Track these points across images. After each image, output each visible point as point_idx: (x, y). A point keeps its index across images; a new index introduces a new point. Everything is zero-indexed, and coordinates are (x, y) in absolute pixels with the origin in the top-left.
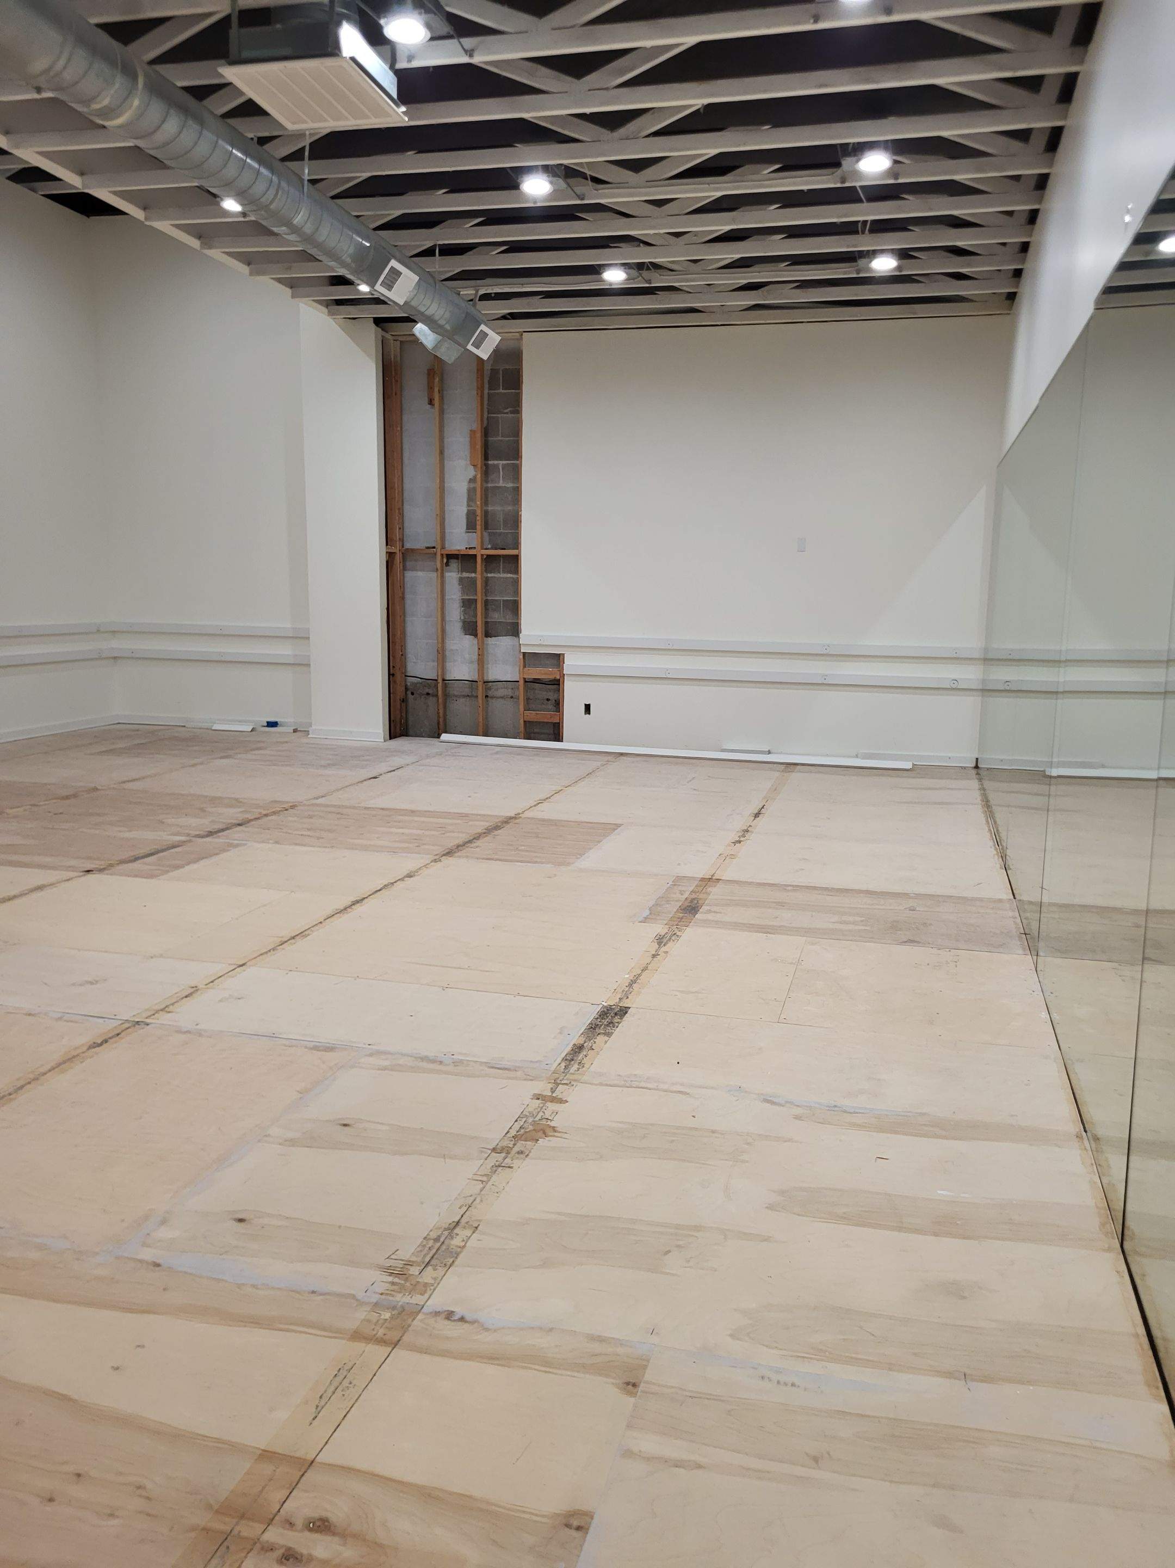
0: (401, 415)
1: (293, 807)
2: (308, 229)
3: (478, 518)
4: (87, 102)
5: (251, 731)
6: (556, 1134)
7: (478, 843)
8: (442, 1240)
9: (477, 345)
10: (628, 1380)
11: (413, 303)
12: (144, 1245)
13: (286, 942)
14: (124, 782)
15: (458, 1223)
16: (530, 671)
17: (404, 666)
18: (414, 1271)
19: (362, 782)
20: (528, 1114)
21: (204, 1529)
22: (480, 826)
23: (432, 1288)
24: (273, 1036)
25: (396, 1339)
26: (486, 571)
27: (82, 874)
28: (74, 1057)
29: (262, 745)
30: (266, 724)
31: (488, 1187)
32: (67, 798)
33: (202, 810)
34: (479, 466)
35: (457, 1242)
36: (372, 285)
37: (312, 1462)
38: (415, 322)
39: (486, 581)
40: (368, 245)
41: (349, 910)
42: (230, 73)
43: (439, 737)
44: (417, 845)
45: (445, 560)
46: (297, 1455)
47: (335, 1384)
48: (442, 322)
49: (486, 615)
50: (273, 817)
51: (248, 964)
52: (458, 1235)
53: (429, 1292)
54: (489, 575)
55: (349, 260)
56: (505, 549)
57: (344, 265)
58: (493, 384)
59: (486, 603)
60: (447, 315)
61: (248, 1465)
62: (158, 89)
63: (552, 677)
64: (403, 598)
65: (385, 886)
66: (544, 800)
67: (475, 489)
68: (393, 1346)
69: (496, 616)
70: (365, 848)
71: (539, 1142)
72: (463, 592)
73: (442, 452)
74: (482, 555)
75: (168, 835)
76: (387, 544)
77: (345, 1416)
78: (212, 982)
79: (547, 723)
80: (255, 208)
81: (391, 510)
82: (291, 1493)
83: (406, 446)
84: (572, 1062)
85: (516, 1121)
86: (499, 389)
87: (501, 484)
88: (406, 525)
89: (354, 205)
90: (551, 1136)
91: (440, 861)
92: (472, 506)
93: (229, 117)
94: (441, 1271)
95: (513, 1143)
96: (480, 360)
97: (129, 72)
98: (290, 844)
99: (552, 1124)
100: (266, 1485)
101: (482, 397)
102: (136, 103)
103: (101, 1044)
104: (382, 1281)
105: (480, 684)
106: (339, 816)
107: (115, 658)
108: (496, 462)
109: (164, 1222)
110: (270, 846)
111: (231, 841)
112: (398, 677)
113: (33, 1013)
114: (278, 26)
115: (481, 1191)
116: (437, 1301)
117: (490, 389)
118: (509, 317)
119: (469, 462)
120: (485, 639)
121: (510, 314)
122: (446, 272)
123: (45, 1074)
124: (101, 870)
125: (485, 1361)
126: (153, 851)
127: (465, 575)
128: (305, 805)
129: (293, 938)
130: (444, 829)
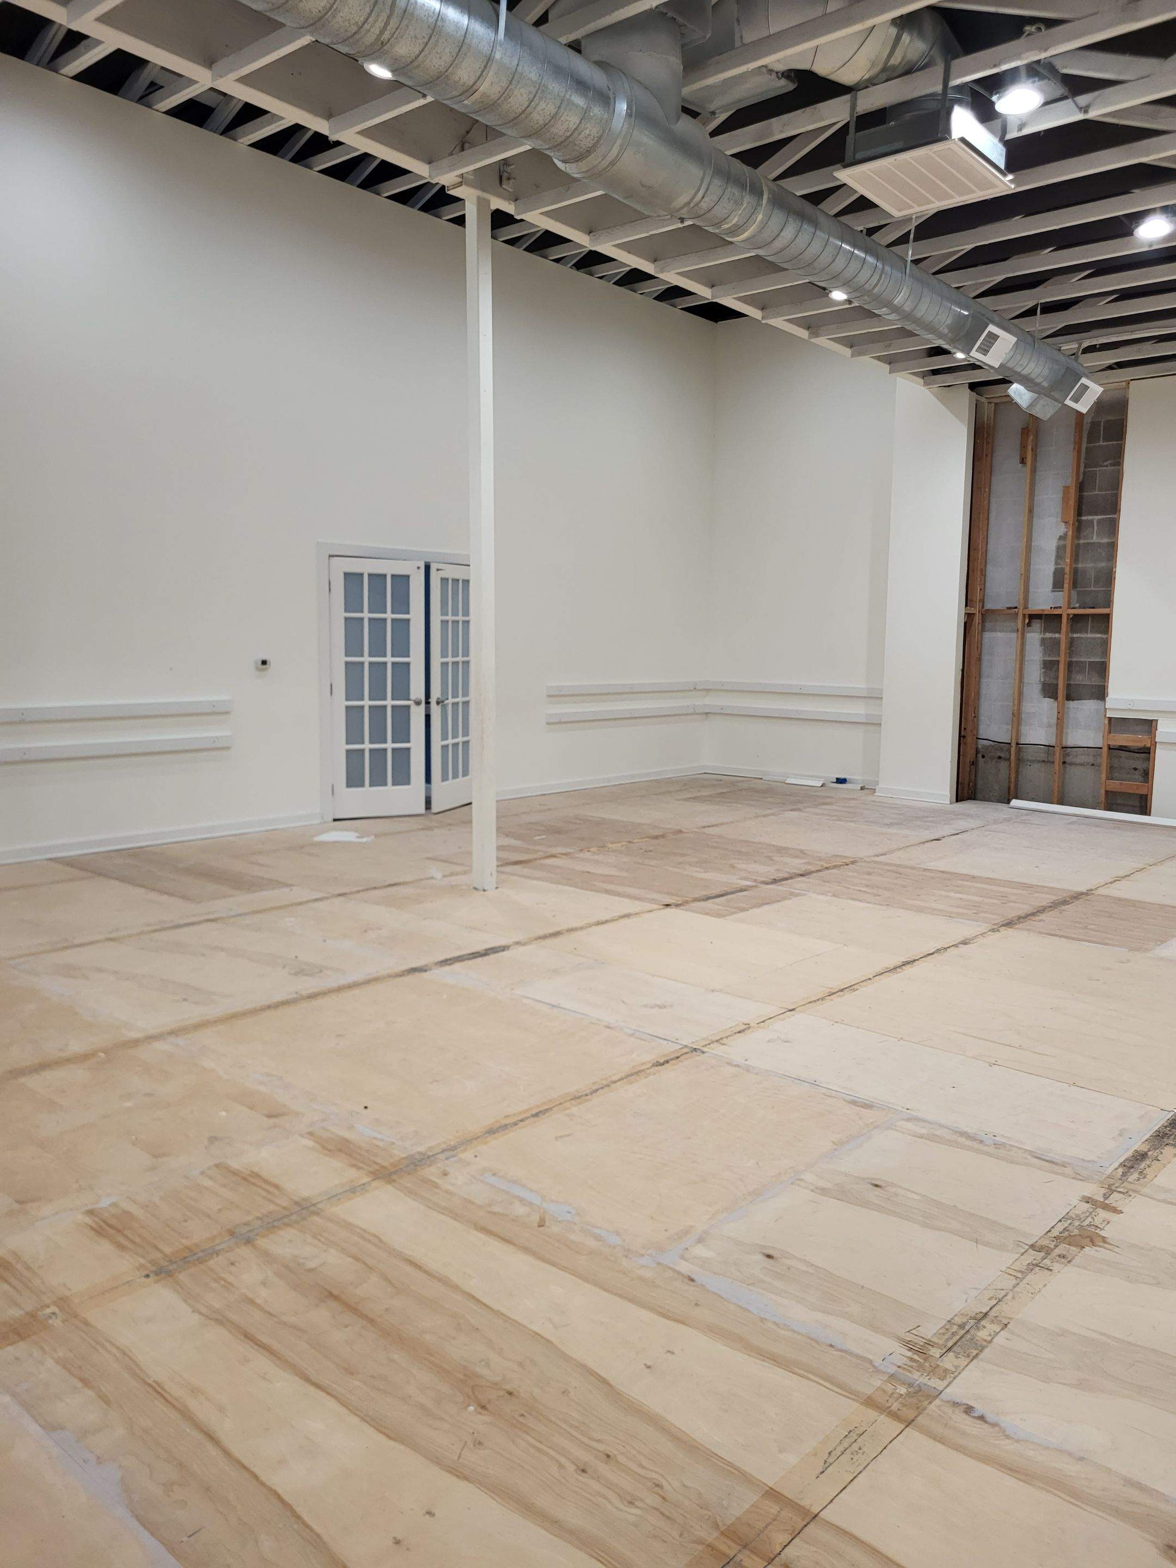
0: (991, 475)
1: (853, 862)
2: (907, 307)
3: (1067, 576)
4: (718, 224)
5: (822, 786)
6: (1106, 1245)
7: (1042, 917)
8: (967, 1328)
9: (1076, 399)
10: (1171, 1543)
11: (1010, 365)
12: (682, 1257)
13: (834, 993)
14: (704, 827)
15: (986, 1314)
16: (1116, 738)
17: (976, 727)
18: (935, 1352)
19: (924, 843)
20: (1074, 1217)
21: (709, 1546)
22: (1046, 899)
23: (952, 1375)
24: (814, 1084)
25: (911, 1417)
26: (1073, 631)
27: (662, 907)
28: (640, 1071)
29: (829, 800)
30: (835, 781)
31: (1022, 1285)
32: (656, 837)
33: (770, 858)
34: (1071, 522)
35: (982, 1334)
36: (967, 351)
37: (816, 1516)
38: (1011, 382)
39: (1072, 642)
40: (966, 313)
41: (899, 970)
42: (844, 175)
43: (1009, 802)
44: (975, 912)
45: (1027, 621)
46: (802, 1503)
47: (846, 1444)
48: (1038, 380)
49: (1069, 677)
50: (834, 871)
51: (797, 1009)
52: (985, 1327)
53: (949, 1380)
54: (1075, 635)
55: (946, 331)
56: (1094, 608)
57: (941, 336)
58: (1092, 437)
59: (1070, 665)
60: (1046, 372)
61: (755, 1498)
62: (780, 202)
63: (1141, 745)
64: (980, 659)
65: (938, 951)
66: (1123, 877)
67: (1064, 547)
68: (907, 1424)
69: (1080, 679)
70: (920, 910)
71: (1084, 1249)
72: (1045, 653)
73: (1031, 511)
74: (1068, 615)
75: (738, 879)
76: (966, 606)
77: (852, 1481)
78: (763, 1022)
79: (1134, 794)
80: (859, 294)
81: (973, 571)
82: (792, 1539)
83: (993, 507)
84: (1132, 1170)
85: (1060, 1221)
86: (1099, 442)
87: (1095, 539)
88: (988, 585)
89: (954, 278)
90: (1100, 1246)
91: (998, 931)
92: (1060, 564)
93: (839, 216)
94: (963, 1361)
95: (1054, 1243)
96: (1079, 413)
97: (756, 191)
98: (848, 899)
99: (1103, 1233)
100: (771, 1523)
101: (1079, 452)
102: (760, 217)
103: (662, 1064)
104: (901, 1354)
105: (1058, 749)
106: (898, 875)
107: (707, 714)
108: (1090, 518)
109: (700, 1240)
110: (829, 898)
111: (792, 890)
112: (969, 739)
113: (611, 1026)
114: (893, 123)
115: (1014, 1287)
116: (957, 1390)
117: (1089, 442)
118: (1115, 366)
119: (1059, 519)
120: (1067, 702)
121: (1117, 364)
122: (1048, 329)
123: (615, 1082)
124: (677, 906)
125: (1003, 1470)
126: (723, 892)
127: (1048, 635)
128: (865, 861)
129: (842, 990)
130: (1006, 899)
